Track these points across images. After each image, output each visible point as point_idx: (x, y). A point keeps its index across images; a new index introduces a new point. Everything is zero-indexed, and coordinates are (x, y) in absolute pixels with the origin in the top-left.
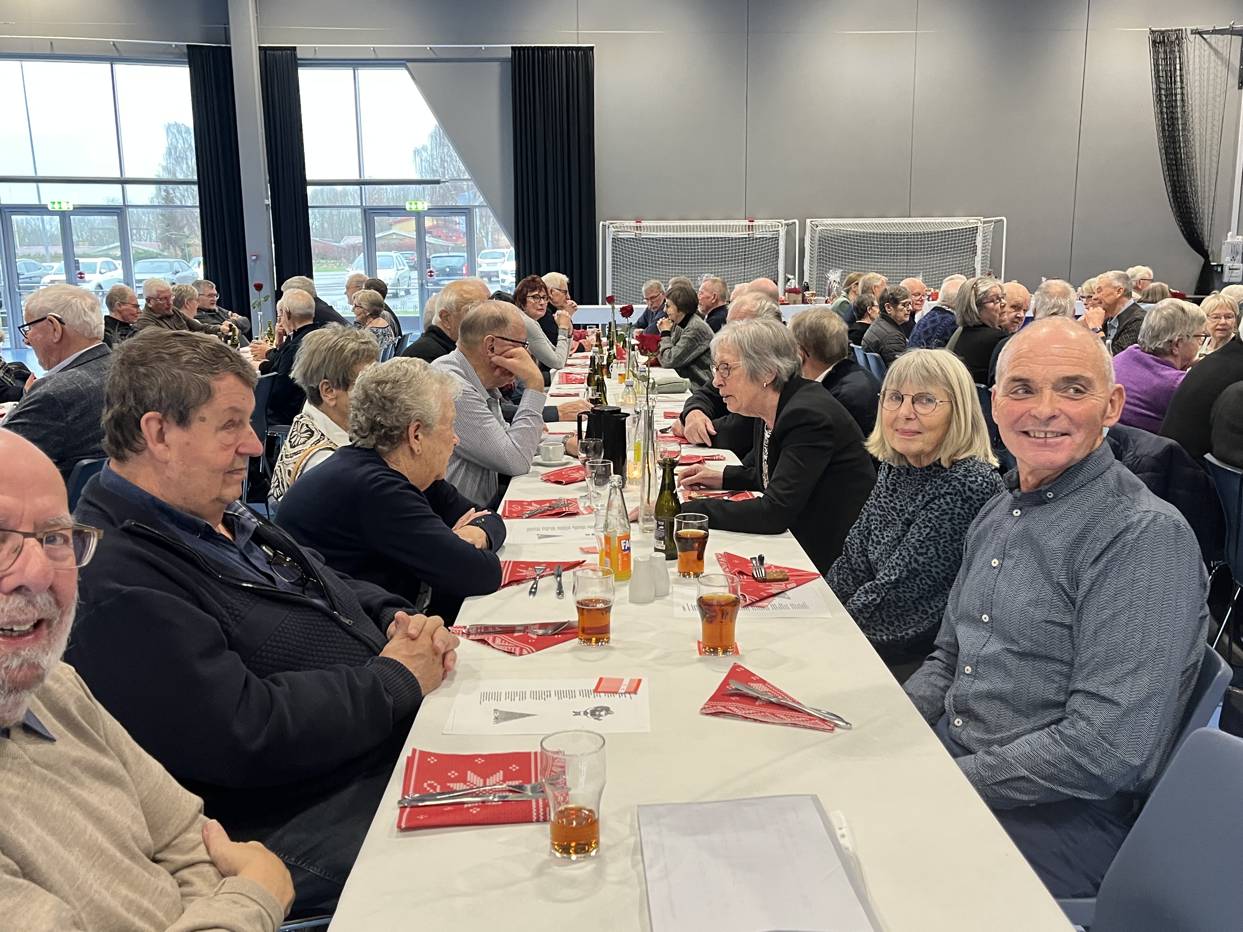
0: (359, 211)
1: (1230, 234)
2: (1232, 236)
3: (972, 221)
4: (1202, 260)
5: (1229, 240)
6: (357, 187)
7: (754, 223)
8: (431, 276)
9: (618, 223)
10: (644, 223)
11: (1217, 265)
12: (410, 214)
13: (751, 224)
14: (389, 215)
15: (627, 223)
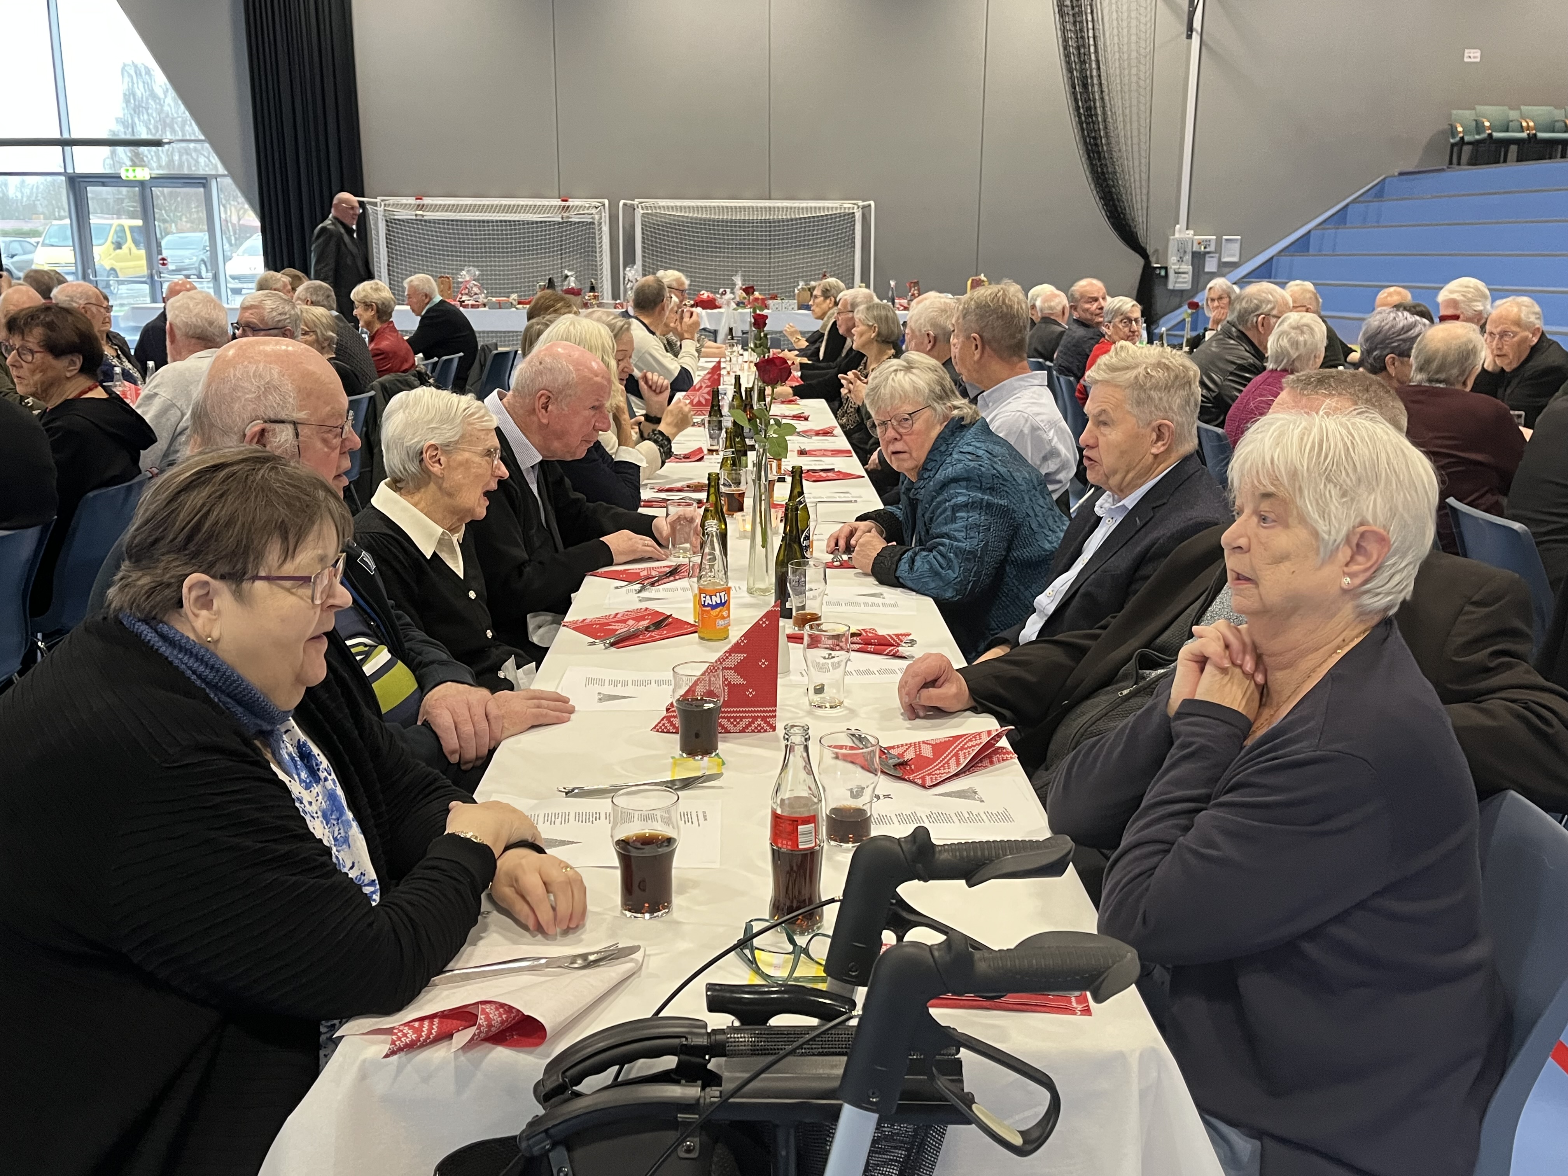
0: (63, 178)
1: (1178, 226)
2: (1180, 231)
3: (847, 204)
4: (1142, 262)
5: (1177, 235)
6: (59, 148)
7: (567, 204)
8: (164, 264)
9: (392, 200)
10: (427, 201)
11: (1160, 268)
12: (130, 184)
13: (564, 203)
14: (104, 184)
15: (404, 200)
